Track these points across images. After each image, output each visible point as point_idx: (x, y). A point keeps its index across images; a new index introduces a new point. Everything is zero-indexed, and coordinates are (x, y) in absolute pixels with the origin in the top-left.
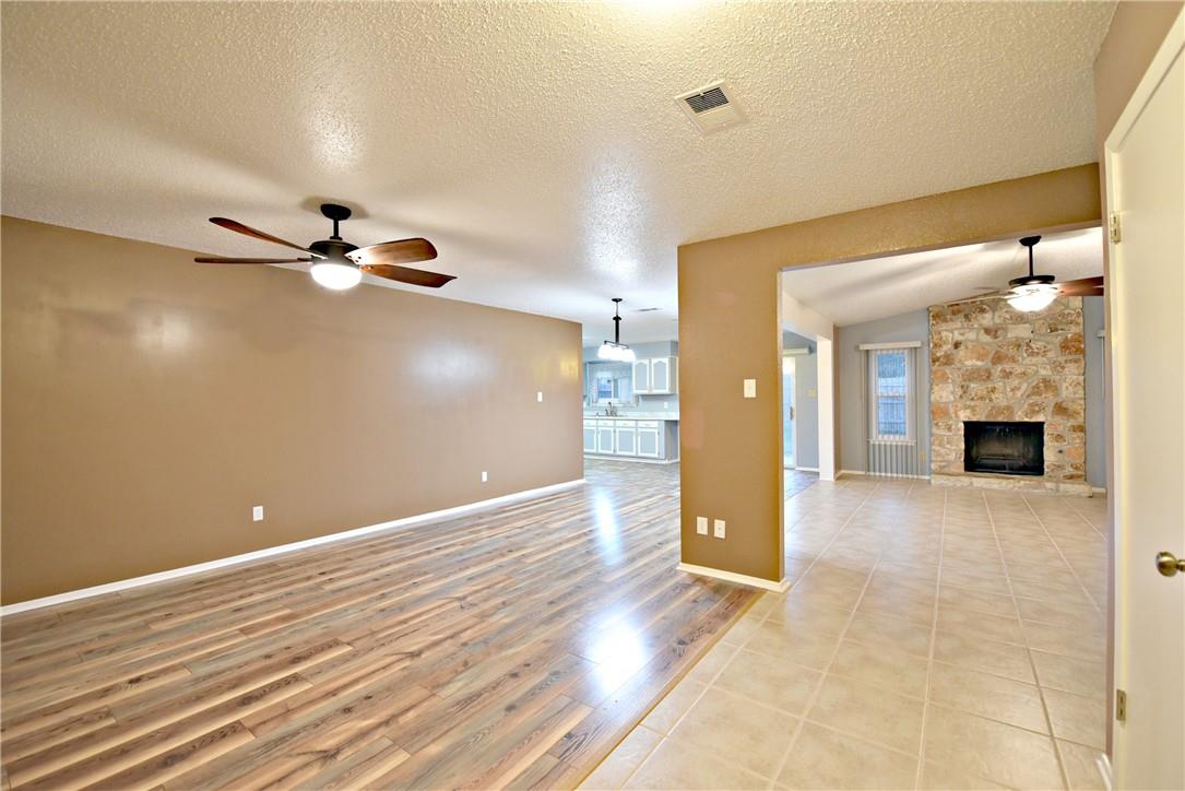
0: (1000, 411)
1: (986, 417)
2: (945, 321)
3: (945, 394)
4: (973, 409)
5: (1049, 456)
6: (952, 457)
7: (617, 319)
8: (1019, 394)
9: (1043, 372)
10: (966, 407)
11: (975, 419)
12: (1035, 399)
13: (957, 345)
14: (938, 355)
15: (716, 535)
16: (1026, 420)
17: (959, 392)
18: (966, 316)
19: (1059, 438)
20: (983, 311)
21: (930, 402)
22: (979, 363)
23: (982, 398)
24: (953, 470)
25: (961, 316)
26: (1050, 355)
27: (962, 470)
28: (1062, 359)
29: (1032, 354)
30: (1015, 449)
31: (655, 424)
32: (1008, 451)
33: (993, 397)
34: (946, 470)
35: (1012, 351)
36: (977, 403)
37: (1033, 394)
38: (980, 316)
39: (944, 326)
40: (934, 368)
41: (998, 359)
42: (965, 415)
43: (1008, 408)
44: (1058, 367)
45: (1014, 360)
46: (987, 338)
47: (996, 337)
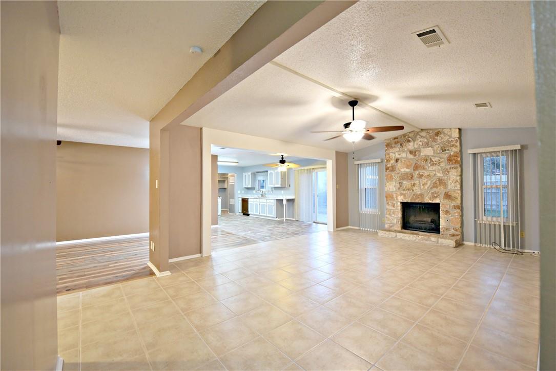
0: (417, 196)
1: (411, 199)
2: (392, 147)
3: (391, 187)
4: (404, 195)
5: (443, 223)
6: (395, 221)
8: (426, 187)
9: (439, 175)
10: (402, 194)
11: (405, 201)
12: (434, 190)
13: (397, 160)
14: (388, 166)
16: (430, 202)
17: (398, 186)
18: (401, 145)
19: (447, 212)
20: (409, 141)
21: (385, 192)
23: (408, 189)
24: (395, 229)
25: (399, 144)
26: (442, 164)
27: (399, 229)
28: (448, 167)
29: (433, 165)
30: (427, 218)
32: (425, 219)
33: (414, 189)
34: (392, 228)
35: (423, 163)
36: (407, 192)
37: (434, 187)
38: (407, 144)
39: (391, 150)
40: (387, 173)
41: (416, 168)
42: (401, 199)
43: (421, 195)
44: (446, 172)
45: (424, 168)
46: (411, 156)
47: (415, 155)
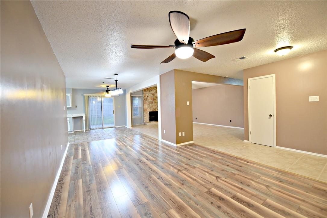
1: (153, 110)
2: (146, 91)
3: (146, 106)
4: (150, 109)
6: (148, 119)
7: (116, 81)
8: (156, 106)
11: (151, 111)
13: (148, 97)
14: (145, 98)
17: (148, 106)
18: (149, 91)
20: (151, 90)
21: (144, 108)
22: (151, 100)
23: (152, 107)
24: (148, 121)
25: (148, 91)
35: (155, 98)
36: (151, 108)
39: (146, 92)
40: (144, 101)
41: (154, 100)
42: (149, 111)
43: (155, 109)
45: (156, 100)
46: (152, 96)
47: (153, 95)
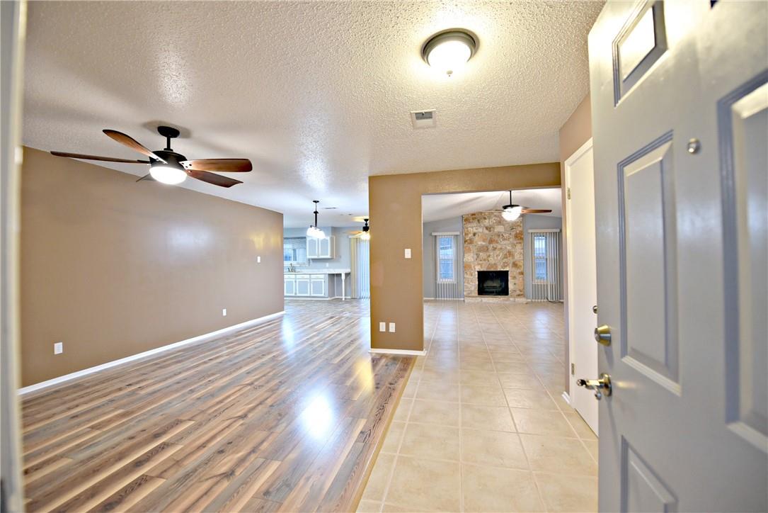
0: (492, 266)
1: (487, 268)
2: (470, 222)
3: (469, 258)
4: (481, 265)
5: (511, 286)
6: (473, 288)
7: (316, 213)
8: (499, 258)
9: (508, 248)
10: (478, 264)
11: (482, 270)
12: (505, 260)
13: (474, 234)
14: (467, 239)
15: (390, 331)
16: (502, 270)
17: (476, 257)
18: (478, 221)
19: (514, 278)
20: (485, 218)
21: (463, 262)
22: (484, 243)
24: (473, 294)
25: (476, 220)
26: (511, 240)
27: (477, 295)
28: (515, 242)
29: (504, 240)
30: (496, 284)
31: (322, 276)
32: (495, 285)
33: (489, 259)
34: (470, 295)
35: (496, 238)
36: (483, 262)
37: (505, 258)
38: (484, 221)
39: (469, 225)
40: (465, 245)
41: (491, 241)
42: (478, 268)
43: (495, 264)
44: (514, 246)
45: (497, 243)
46: (487, 232)
47: (490, 231)
